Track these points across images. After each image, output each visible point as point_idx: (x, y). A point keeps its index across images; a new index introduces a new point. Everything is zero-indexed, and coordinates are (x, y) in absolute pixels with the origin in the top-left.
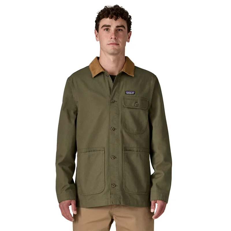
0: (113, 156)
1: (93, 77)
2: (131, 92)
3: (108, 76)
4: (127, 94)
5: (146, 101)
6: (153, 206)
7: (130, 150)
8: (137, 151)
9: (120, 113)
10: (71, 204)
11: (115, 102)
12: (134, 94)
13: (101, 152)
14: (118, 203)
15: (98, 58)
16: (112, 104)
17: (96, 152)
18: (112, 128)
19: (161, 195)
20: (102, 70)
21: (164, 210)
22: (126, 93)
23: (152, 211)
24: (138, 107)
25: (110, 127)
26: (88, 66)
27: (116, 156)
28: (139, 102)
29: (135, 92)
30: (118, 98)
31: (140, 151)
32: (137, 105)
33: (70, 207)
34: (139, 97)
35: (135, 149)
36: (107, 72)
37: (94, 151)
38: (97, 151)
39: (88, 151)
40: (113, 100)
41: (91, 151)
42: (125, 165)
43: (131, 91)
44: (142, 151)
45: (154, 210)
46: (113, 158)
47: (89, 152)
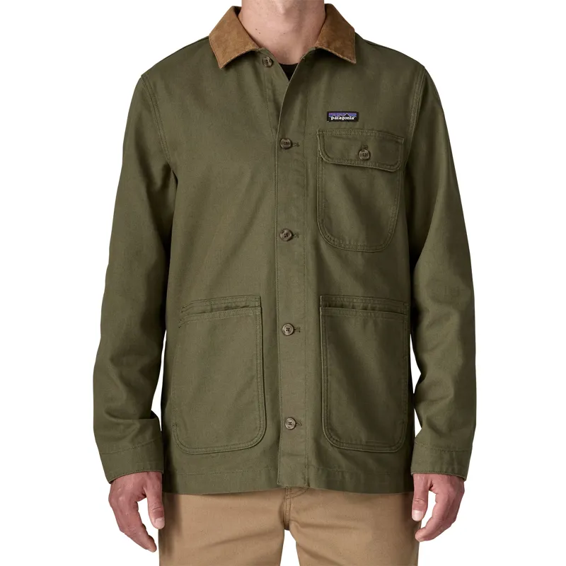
0: (289, 326)
1: (221, 66)
2: (347, 116)
3: (270, 64)
4: (334, 120)
5: (397, 142)
6: (422, 502)
7: (342, 306)
8: (365, 309)
9: (311, 183)
10: (145, 496)
11: (294, 148)
12: (356, 119)
13: (250, 312)
14: (300, 483)
15: (237, 10)
16: (284, 151)
17: (232, 312)
18: (286, 232)
19: (446, 457)
20: (250, 47)
21: (457, 514)
22: (329, 119)
23: (416, 515)
24: (368, 164)
25: (279, 229)
26: (207, 38)
27: (296, 326)
28: (372, 147)
29: (358, 113)
30: (304, 133)
31: (373, 309)
32: (366, 155)
33: (143, 505)
34: (373, 130)
35: (359, 303)
36: (266, 50)
37: (227, 308)
38: (236, 307)
39: (209, 308)
40: (286, 139)
41: (218, 309)
42: (328, 356)
43: (347, 112)
44: (380, 310)
45: (422, 513)
46: (288, 330)
47: (212, 310)
